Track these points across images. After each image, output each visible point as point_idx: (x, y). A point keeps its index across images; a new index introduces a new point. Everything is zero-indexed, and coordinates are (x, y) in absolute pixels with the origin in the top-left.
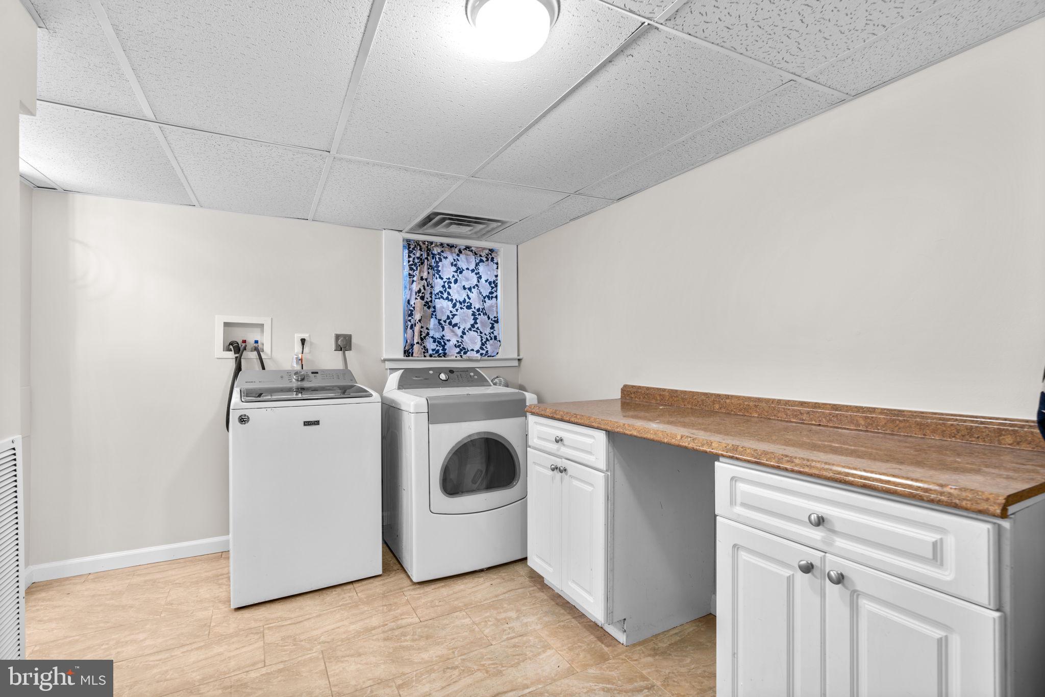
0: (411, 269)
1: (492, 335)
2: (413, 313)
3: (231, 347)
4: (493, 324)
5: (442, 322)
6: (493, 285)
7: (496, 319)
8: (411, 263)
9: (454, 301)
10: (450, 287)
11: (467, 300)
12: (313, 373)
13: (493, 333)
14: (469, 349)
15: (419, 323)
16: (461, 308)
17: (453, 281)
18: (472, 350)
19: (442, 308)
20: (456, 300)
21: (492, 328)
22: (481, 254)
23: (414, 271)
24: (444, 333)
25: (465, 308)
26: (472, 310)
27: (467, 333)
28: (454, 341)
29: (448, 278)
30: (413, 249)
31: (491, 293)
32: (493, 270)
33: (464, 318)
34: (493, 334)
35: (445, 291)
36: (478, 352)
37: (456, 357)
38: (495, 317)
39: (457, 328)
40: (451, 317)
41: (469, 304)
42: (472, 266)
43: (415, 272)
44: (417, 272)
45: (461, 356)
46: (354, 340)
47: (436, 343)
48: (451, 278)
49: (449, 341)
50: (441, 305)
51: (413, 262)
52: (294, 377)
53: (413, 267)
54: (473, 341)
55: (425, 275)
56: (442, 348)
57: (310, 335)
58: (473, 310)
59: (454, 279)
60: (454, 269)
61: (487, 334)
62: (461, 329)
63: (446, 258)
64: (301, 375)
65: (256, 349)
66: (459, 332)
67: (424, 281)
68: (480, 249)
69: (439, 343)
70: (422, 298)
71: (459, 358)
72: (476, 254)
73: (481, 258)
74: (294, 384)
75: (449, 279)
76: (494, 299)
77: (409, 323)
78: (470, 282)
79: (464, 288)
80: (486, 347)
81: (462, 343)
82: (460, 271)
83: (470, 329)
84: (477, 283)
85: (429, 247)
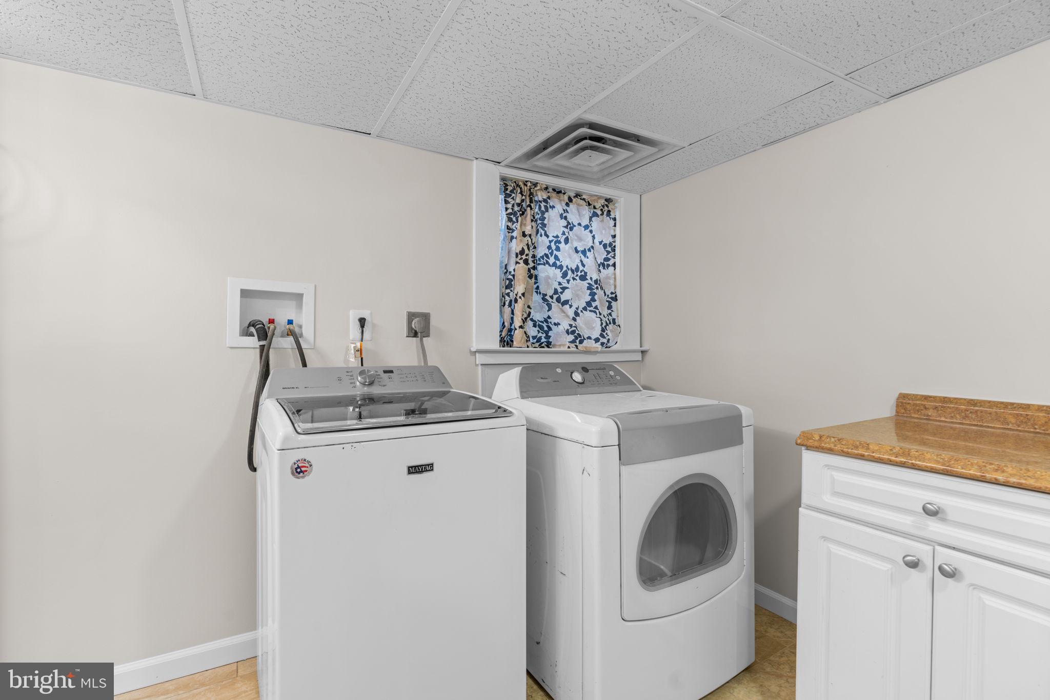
0: (510, 220)
1: (610, 318)
2: (513, 283)
3: (252, 329)
4: (610, 303)
5: (548, 298)
6: (609, 249)
7: (614, 296)
8: (510, 211)
9: (565, 269)
10: (558, 249)
11: (581, 268)
12: (385, 372)
13: (610, 314)
14: (586, 336)
15: (522, 297)
16: (574, 279)
17: (562, 240)
18: (589, 338)
19: (548, 277)
20: (567, 267)
21: (610, 307)
22: (596, 204)
23: (514, 223)
24: (550, 313)
25: (577, 278)
26: (587, 281)
27: (581, 314)
28: (565, 325)
29: (555, 235)
30: (512, 191)
31: (607, 259)
32: (609, 228)
33: (577, 293)
34: (611, 316)
35: (552, 254)
36: (597, 340)
37: (569, 347)
38: (612, 293)
39: (568, 306)
40: (560, 290)
41: (583, 273)
42: (585, 222)
43: (515, 225)
44: (518, 225)
45: (577, 346)
46: (433, 322)
47: (537, 328)
48: (560, 235)
49: (557, 324)
50: (547, 274)
51: (513, 209)
52: (359, 378)
53: (512, 216)
54: (590, 325)
55: (528, 230)
56: (544, 335)
57: (371, 313)
58: (589, 281)
59: (564, 237)
60: (564, 223)
61: (606, 316)
62: (574, 309)
63: (553, 207)
64: (370, 376)
65: (291, 333)
66: (571, 312)
67: (528, 238)
68: (596, 198)
69: (541, 327)
70: (526, 262)
71: (573, 349)
72: (589, 204)
73: (595, 210)
74: (359, 390)
75: (557, 237)
76: (611, 268)
77: (507, 297)
78: (583, 242)
79: (577, 251)
80: (607, 334)
81: (576, 327)
82: (570, 226)
83: (585, 309)
84: (593, 245)
85: (532, 190)
